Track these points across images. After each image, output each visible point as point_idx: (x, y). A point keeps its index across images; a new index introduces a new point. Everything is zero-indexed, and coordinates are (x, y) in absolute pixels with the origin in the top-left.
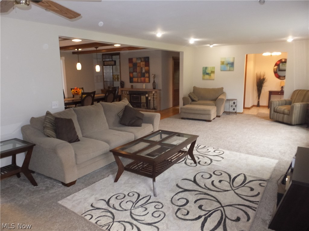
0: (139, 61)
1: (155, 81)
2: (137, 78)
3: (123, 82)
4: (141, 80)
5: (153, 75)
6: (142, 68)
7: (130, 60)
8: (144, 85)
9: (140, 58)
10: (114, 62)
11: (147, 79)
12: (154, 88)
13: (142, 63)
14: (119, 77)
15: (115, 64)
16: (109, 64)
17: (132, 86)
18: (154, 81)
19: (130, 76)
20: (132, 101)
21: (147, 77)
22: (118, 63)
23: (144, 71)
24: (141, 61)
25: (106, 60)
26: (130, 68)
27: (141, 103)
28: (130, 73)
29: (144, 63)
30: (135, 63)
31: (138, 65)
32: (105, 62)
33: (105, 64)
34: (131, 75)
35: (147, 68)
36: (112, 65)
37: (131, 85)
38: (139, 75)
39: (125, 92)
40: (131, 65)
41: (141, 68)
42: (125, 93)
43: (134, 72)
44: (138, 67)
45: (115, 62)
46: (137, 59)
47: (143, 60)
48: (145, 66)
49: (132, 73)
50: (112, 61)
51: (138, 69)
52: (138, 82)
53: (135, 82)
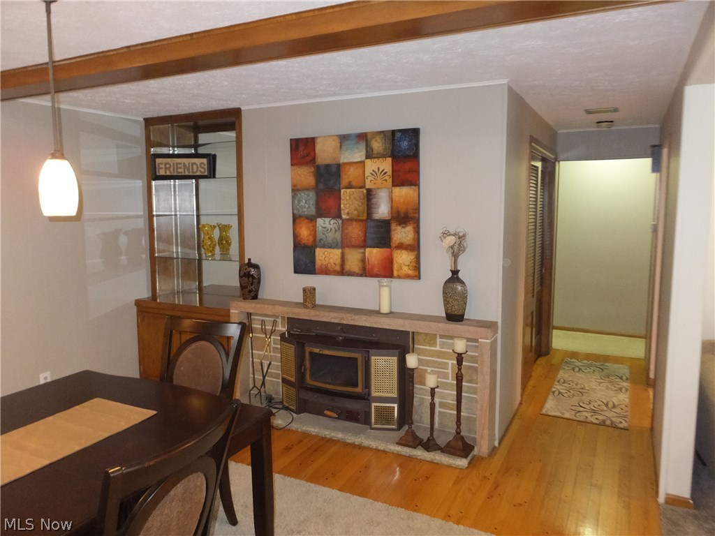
0: (358, 155)
1: (460, 275)
2: (338, 252)
3: (256, 267)
4: (363, 261)
5: (446, 234)
6: (369, 195)
7: (302, 150)
8: (385, 292)
9: (363, 137)
10: (205, 161)
11: (403, 259)
12: (455, 317)
13: (371, 166)
14: (233, 235)
15: (212, 174)
16: (181, 171)
17: (309, 293)
18: (455, 272)
19: (295, 236)
20: (308, 380)
21: (401, 246)
22: (225, 166)
23: (383, 210)
24: (369, 155)
25: (165, 151)
26: (295, 190)
27: (366, 398)
28: (295, 219)
29: (386, 165)
30: (327, 166)
31: (349, 175)
32: (158, 160)
33: (162, 172)
34: (305, 233)
35: (402, 193)
36: (197, 178)
37: (304, 290)
38: (355, 231)
39: (263, 323)
40: (306, 176)
41: (369, 192)
42: (269, 328)
43: (321, 213)
44: (350, 186)
45: (212, 159)
46: (343, 139)
47: (377, 145)
48: (395, 185)
49: (312, 219)
50: (196, 156)
51: (350, 201)
52: (342, 272)
53: (326, 271)
